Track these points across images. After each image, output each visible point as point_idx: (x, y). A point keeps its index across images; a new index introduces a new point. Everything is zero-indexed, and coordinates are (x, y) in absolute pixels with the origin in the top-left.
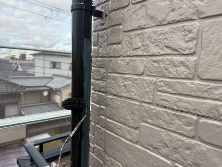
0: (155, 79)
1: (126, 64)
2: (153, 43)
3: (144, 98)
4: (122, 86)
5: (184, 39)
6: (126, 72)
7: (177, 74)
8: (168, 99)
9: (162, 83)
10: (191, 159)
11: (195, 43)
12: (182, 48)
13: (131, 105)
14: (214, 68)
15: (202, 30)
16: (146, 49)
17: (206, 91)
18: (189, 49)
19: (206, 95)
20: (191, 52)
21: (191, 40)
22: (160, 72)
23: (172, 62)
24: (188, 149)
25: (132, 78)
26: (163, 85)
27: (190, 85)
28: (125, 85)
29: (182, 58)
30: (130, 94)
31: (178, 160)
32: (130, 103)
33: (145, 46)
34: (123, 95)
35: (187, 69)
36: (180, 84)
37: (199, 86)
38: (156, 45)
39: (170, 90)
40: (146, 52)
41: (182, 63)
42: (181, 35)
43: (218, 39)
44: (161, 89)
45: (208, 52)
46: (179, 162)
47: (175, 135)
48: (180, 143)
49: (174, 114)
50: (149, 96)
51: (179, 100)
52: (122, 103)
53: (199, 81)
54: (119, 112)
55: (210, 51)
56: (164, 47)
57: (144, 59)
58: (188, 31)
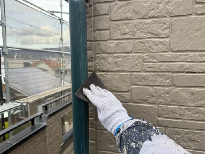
0: (141, 54)
1: (115, 45)
2: (139, 30)
3: (134, 68)
4: (113, 63)
5: (161, 28)
6: (116, 52)
7: (158, 50)
8: (153, 66)
9: (147, 57)
10: (170, 98)
11: (168, 31)
12: (160, 33)
13: (122, 76)
14: (180, 45)
15: (172, 23)
16: (133, 34)
17: (176, 58)
18: (165, 34)
19: (176, 60)
20: (165, 36)
21: (166, 28)
22: (146, 49)
23: (154, 42)
24: (168, 93)
25: (122, 55)
26: (149, 57)
27: (166, 55)
28: (116, 62)
29: (161, 40)
30: (121, 68)
31: (162, 102)
32: (121, 74)
33: (132, 32)
34: (115, 70)
35: (164, 46)
36: (161, 55)
37: (173, 56)
38: (142, 32)
39: (154, 60)
40: (134, 36)
41: (160, 42)
42: (159, 26)
43: (181, 29)
44: (147, 60)
45: (176, 36)
46: (162, 103)
47: (158, 88)
48: (162, 91)
49: (158, 75)
50: (138, 66)
51: (160, 65)
52: (113, 76)
53: (171, 52)
54: (111, 83)
55: (177, 35)
56: (148, 33)
57: (132, 41)
58: (164, 23)
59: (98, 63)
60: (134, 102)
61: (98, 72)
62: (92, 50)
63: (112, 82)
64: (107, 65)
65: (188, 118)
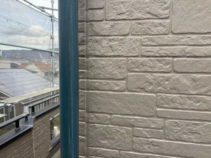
0: (139, 37)
1: (111, 27)
2: (137, 10)
3: (131, 53)
4: (108, 47)
5: (161, 8)
6: (111, 34)
7: (157, 32)
8: (152, 50)
9: (146, 40)
10: (170, 86)
11: (169, 11)
12: (160, 14)
13: (118, 62)
14: (181, 26)
15: (173, 2)
16: (130, 14)
17: (177, 41)
18: (165, 15)
19: (177, 43)
20: (165, 16)
21: (166, 9)
22: (144, 31)
23: (153, 23)
24: (167, 81)
25: (118, 38)
26: (147, 40)
27: (167, 38)
28: (111, 46)
29: (161, 21)
30: (117, 52)
31: (161, 90)
32: (117, 60)
33: (130, 12)
34: (110, 54)
35: (164, 28)
36: (160, 38)
37: (173, 38)
38: (140, 12)
39: (153, 44)
40: (131, 17)
41: (160, 24)
42: (159, 5)
43: (183, 9)
44: (145, 44)
45: (177, 17)
46: (161, 92)
47: (157, 74)
48: (161, 78)
49: (157, 60)
50: (135, 51)
51: (160, 49)
52: (107, 62)
53: (172, 35)
54: (106, 70)
55: (178, 16)
56: (146, 13)
57: (129, 22)
58: (164, 3)
59: (90, 47)
60: (130, 90)
61: (90, 58)
62: (83, 32)
63: (106, 68)
64: (100, 49)
65: (189, 108)
